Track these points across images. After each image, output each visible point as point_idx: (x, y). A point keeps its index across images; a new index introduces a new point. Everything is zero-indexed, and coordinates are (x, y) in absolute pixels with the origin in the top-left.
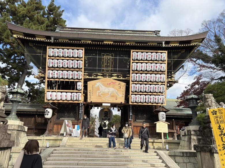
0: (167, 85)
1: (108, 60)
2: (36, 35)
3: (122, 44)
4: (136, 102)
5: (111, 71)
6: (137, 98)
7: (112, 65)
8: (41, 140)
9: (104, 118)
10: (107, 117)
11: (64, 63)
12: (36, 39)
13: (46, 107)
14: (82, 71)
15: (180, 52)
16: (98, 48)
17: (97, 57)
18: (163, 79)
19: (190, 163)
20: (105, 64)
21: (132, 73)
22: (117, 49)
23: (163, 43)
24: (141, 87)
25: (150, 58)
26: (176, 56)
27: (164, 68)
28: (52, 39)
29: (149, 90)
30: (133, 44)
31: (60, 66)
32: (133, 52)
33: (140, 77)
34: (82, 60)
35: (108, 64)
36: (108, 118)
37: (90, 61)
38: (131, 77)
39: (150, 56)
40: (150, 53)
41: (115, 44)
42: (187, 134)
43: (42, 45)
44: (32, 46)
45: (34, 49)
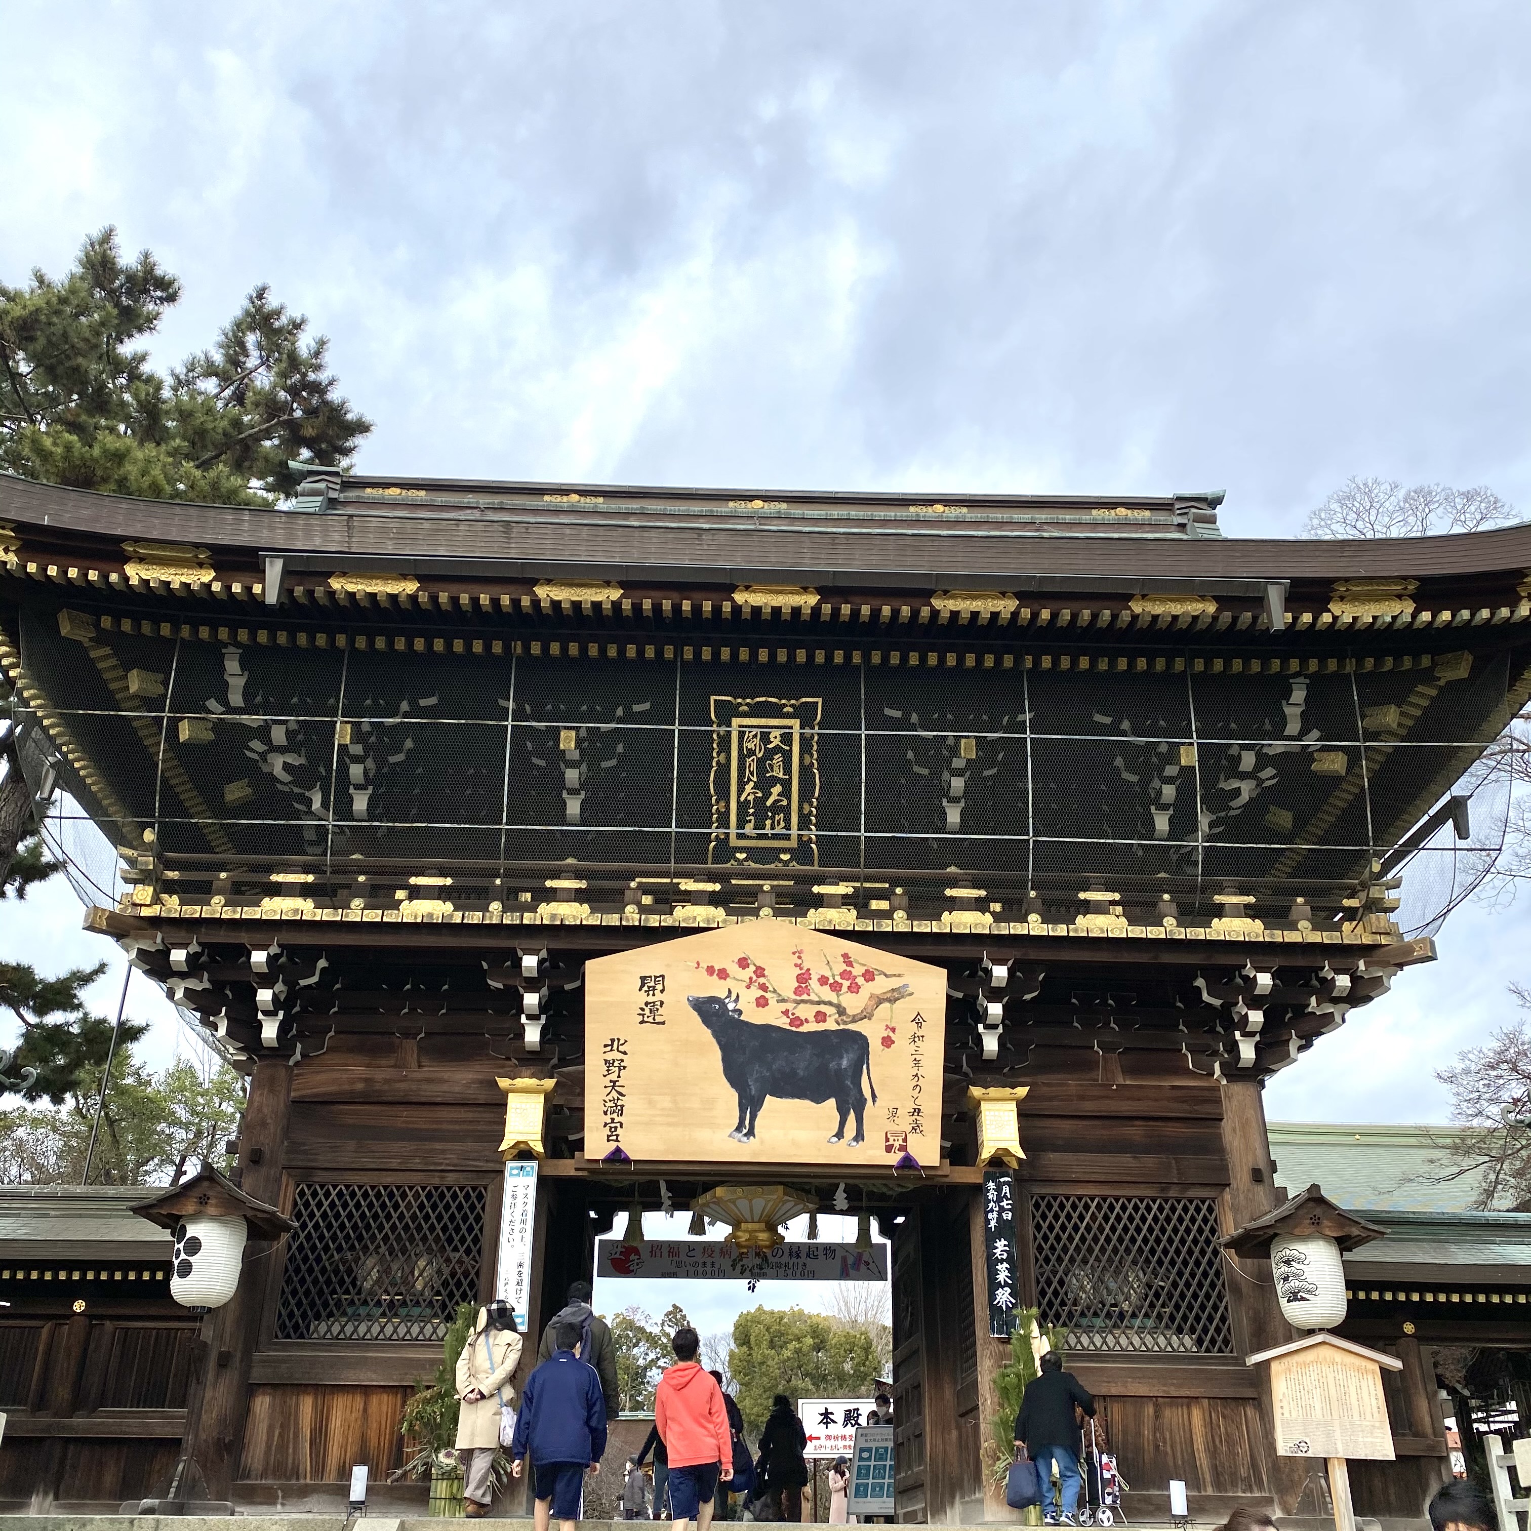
1: (770, 754)
2: (124, 539)
3: (896, 612)
5: (802, 853)
7: (805, 795)
12: (127, 579)
13: (188, 1209)
15: (1428, 677)
16: (678, 652)
17: (676, 728)
20: (741, 791)
22: (848, 658)
23: (1275, 596)
26: (1390, 716)
35: (768, 795)
41: (836, 611)
43: (176, 629)
44: (87, 643)
45: (101, 665)
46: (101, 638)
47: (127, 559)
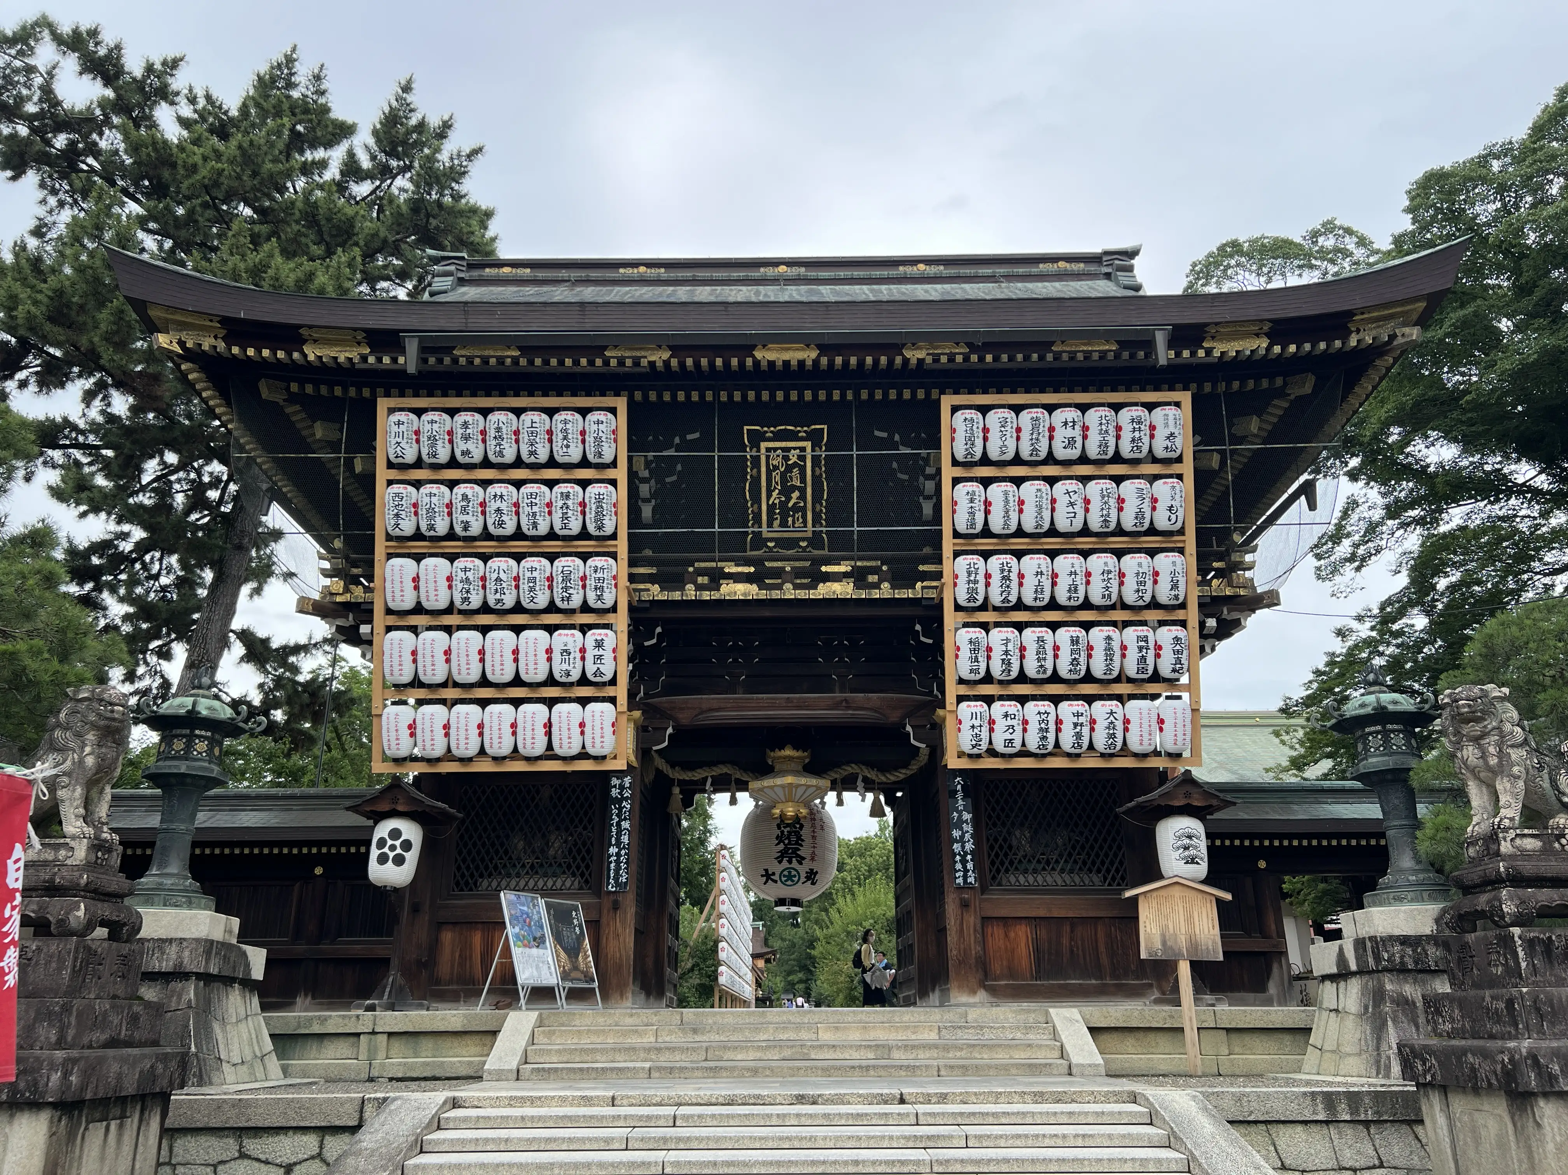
0: (1202, 625)
1: (789, 468)
2: (300, 326)
3: (876, 362)
4: (992, 752)
5: (815, 541)
6: (1001, 725)
7: (817, 498)
8: (358, 1035)
9: (777, 868)
10: (795, 864)
11: (492, 506)
12: (305, 356)
13: (384, 807)
14: (614, 556)
15: (1281, 393)
16: (716, 396)
17: (716, 454)
18: (1175, 586)
19: (1381, 1166)
20: (769, 496)
21: (957, 554)
22: (843, 395)
23: (1161, 339)
24: (1023, 649)
25: (1071, 442)
26: (1254, 425)
27: (1170, 508)
28: (412, 347)
29: (1075, 662)
30: (951, 358)
31: (466, 529)
32: (955, 409)
33: (1014, 576)
34: (613, 483)
35: (789, 499)
36: (803, 869)
37: (668, 480)
38: (947, 578)
39: (1069, 432)
40: (1072, 414)
41: (831, 363)
42: (1353, 967)
43: (345, 390)
44: (282, 403)
45: (294, 419)
46: (292, 399)
47: (304, 341)
